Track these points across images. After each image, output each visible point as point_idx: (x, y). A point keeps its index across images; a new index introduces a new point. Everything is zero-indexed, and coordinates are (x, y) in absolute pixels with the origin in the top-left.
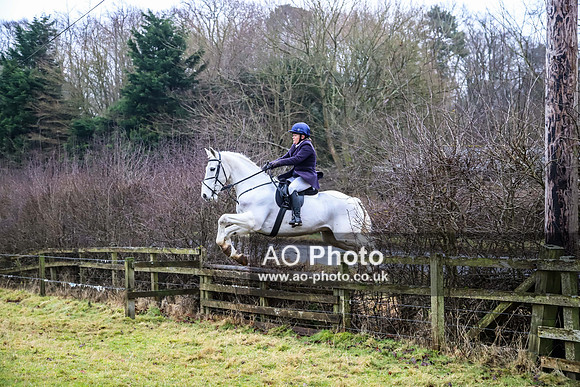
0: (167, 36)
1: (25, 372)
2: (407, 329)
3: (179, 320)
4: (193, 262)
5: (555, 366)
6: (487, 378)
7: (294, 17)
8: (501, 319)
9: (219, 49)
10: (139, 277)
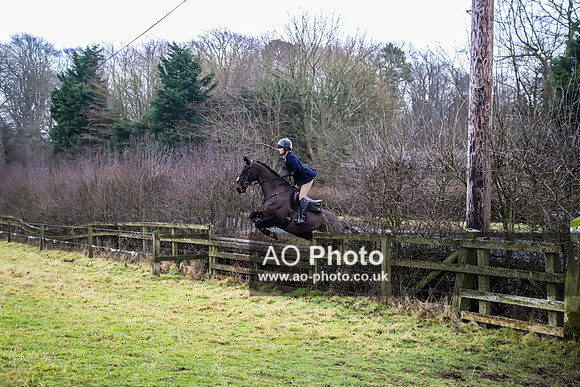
0: (187, 62)
1: (77, 317)
2: (363, 289)
3: (193, 278)
4: (204, 235)
5: (471, 318)
6: (421, 327)
7: (283, 50)
8: (433, 283)
9: (226, 72)
10: (163, 245)
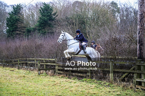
0: (48, 8)
1: (14, 88)
2: (104, 78)
3: (51, 76)
4: (54, 62)
5: (139, 87)
6: (123, 90)
7: (79, 4)
8: (127, 76)
9: (61, 11)
10: (41, 65)
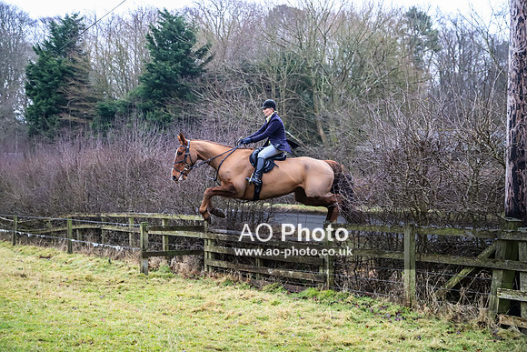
1: (53, 319)
2: (383, 288)
3: (186, 277)
4: (199, 228)
5: (512, 323)
6: (452, 333)
7: (289, 16)
8: (465, 282)
9: (224, 43)
10: (152, 239)
